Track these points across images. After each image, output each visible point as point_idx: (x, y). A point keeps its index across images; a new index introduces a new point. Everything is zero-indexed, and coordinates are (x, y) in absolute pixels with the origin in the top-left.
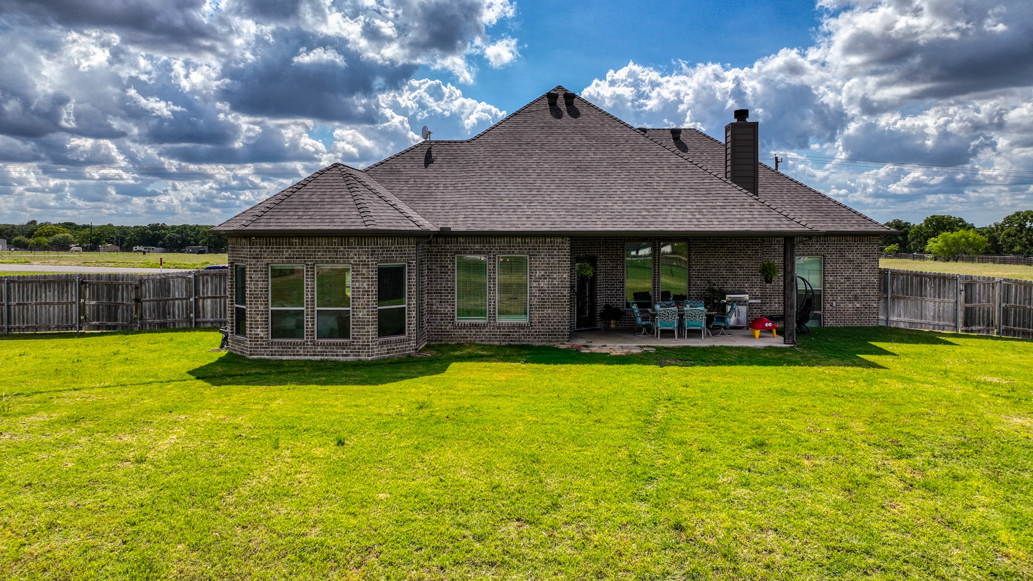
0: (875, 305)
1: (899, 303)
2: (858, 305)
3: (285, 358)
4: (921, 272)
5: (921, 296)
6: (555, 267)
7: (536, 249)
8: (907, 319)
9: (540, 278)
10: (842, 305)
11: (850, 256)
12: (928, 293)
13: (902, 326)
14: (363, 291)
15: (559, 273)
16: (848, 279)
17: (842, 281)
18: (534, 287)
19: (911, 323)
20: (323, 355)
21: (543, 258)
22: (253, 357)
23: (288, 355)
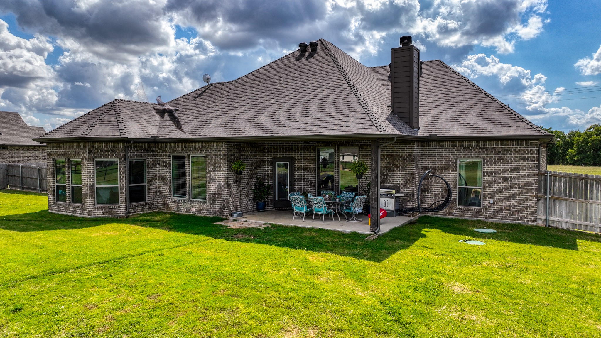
0: (533, 205)
1: (561, 204)
2: (516, 204)
4: (586, 175)
5: (586, 198)
6: (219, 163)
7: (209, 151)
8: (568, 220)
9: (211, 171)
10: (500, 203)
11: (508, 159)
12: (594, 196)
13: (564, 226)
15: (221, 167)
16: (506, 179)
17: (500, 181)
18: (208, 177)
19: (574, 225)
21: (212, 157)
22: (50, 211)
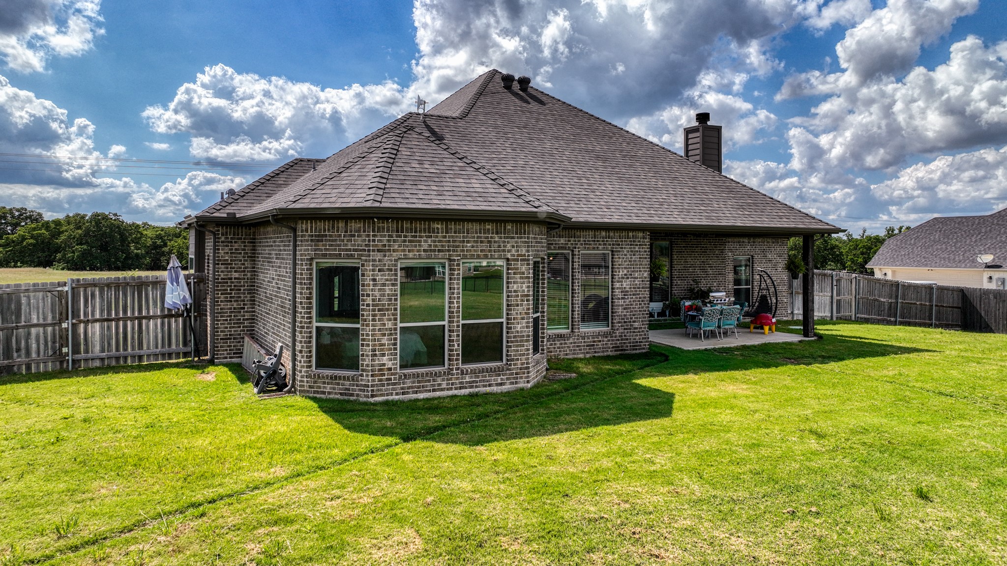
0: (786, 300)
1: (798, 297)
3: (421, 396)
6: (637, 265)
7: (619, 245)
9: (623, 278)
11: (770, 256)
12: (815, 288)
14: (522, 296)
15: (640, 271)
18: (617, 288)
20: (472, 387)
21: (626, 255)
22: (377, 399)
23: (426, 391)
